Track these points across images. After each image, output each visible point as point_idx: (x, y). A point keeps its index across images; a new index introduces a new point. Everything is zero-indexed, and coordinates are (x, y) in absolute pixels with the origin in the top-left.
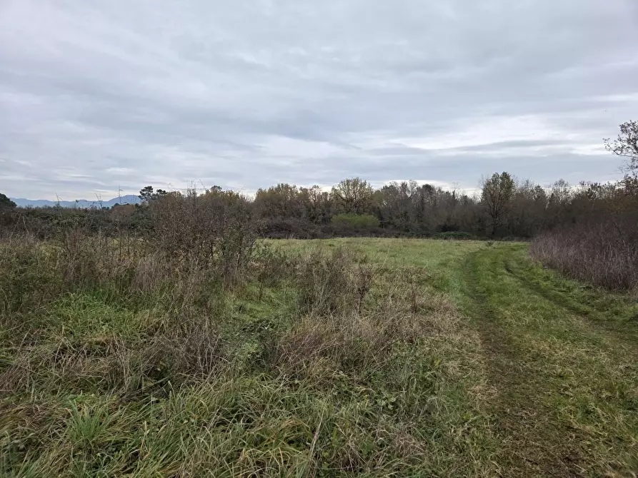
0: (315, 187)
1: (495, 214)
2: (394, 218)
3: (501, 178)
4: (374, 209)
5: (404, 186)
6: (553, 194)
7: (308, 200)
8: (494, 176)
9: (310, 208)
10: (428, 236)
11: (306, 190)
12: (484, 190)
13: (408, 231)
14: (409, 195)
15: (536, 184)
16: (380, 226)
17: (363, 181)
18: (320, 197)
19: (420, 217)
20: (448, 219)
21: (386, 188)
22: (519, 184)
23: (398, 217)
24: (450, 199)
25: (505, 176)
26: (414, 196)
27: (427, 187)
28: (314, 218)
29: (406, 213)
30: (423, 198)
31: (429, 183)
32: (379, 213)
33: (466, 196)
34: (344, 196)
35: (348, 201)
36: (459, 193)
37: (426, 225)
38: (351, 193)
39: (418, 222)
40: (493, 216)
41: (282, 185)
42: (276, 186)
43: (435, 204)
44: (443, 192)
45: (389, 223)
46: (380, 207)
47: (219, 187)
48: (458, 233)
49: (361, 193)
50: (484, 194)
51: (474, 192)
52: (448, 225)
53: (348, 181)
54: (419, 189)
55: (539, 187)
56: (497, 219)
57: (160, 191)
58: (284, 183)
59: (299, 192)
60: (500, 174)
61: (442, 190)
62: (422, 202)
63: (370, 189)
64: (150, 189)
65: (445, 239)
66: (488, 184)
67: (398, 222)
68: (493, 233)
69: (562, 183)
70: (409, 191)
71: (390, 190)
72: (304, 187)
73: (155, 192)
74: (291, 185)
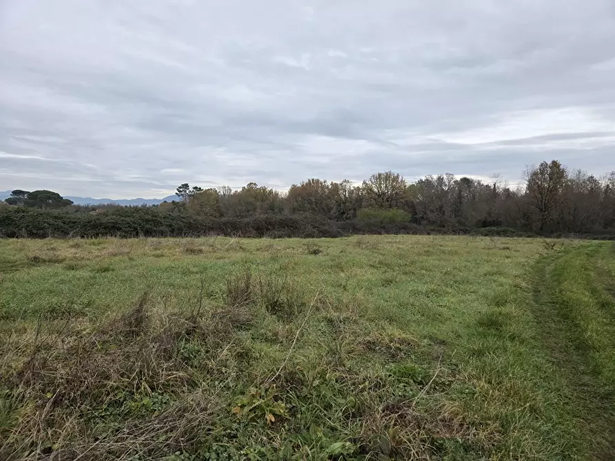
0: (345, 181)
1: (544, 208)
2: (428, 212)
3: (550, 167)
4: (407, 203)
5: (440, 179)
6: (608, 186)
7: (339, 195)
8: (542, 165)
9: (340, 203)
10: (465, 232)
11: (336, 184)
12: (529, 181)
13: (444, 226)
14: (446, 188)
15: (589, 174)
16: (410, 222)
17: (396, 175)
18: (351, 192)
19: (457, 211)
20: (489, 214)
21: (421, 182)
22: (571, 174)
23: (432, 211)
24: (491, 193)
25: (555, 164)
26: (451, 189)
27: (465, 180)
28: (344, 213)
29: (441, 207)
30: (460, 191)
31: (468, 177)
32: (411, 206)
33: (508, 189)
34: (376, 190)
35: (379, 196)
36: (501, 186)
37: (463, 220)
38: (383, 186)
39: (455, 217)
40: (541, 210)
41: (313, 180)
42: (307, 181)
43: (474, 198)
44: (482, 185)
45: (422, 218)
46: (415, 202)
47: (255, 184)
48: (500, 229)
49: (393, 188)
50: (529, 187)
51: (517, 184)
52: (489, 219)
53: (380, 175)
54: (456, 182)
55: (592, 177)
56: (546, 213)
57: (196, 188)
58: (315, 178)
59: (330, 187)
60: (549, 163)
61: (482, 183)
62: (460, 196)
63: (403, 181)
64: (186, 186)
65: (486, 235)
66: (535, 174)
67: (432, 216)
68: (541, 229)
70: (446, 185)
71: (425, 185)
72: (334, 182)
73: (191, 189)
74: (322, 180)
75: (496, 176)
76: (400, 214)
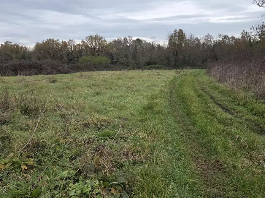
0: (71, 40)
1: (176, 54)
2: (120, 58)
3: (179, 33)
4: (108, 53)
5: (125, 40)
6: (204, 42)
7: (67, 49)
8: (175, 31)
9: (68, 54)
10: (139, 68)
11: (65, 42)
12: (169, 40)
13: (128, 66)
14: (128, 45)
15: (196, 36)
16: (110, 64)
17: (101, 37)
18: (75, 47)
19: (135, 57)
20: (151, 58)
21: (115, 41)
22: (188, 37)
23: (122, 58)
24: (151, 47)
25: (180, 30)
26: (131, 45)
27: (139, 40)
28: (71, 60)
29: (126, 55)
30: (136, 46)
31: (140, 38)
32: (110, 55)
33: (159, 45)
34: (90, 46)
35: (92, 49)
36: (156, 44)
37: (138, 62)
38: (94, 43)
39: (134, 60)
40: (175, 55)
41: (50, 39)
42: (46, 40)
43: (143, 49)
44: (147, 43)
45: (117, 61)
46: (112, 53)
47: (10, 42)
48: (156, 66)
49: (100, 44)
50: (169, 44)
51: (164, 42)
52: (151, 61)
53: (91, 36)
54: (133, 41)
55: (197, 38)
56: (177, 57)
58: (51, 38)
59: (62, 44)
60: (178, 30)
61: (147, 41)
62: (136, 49)
63: (105, 41)
65: (149, 70)
66: (172, 36)
67: (122, 60)
68: (175, 65)
69: (209, 35)
70: (128, 43)
71: (117, 43)
72: (64, 41)
74: (56, 39)
75: (153, 38)
76: (104, 59)
